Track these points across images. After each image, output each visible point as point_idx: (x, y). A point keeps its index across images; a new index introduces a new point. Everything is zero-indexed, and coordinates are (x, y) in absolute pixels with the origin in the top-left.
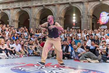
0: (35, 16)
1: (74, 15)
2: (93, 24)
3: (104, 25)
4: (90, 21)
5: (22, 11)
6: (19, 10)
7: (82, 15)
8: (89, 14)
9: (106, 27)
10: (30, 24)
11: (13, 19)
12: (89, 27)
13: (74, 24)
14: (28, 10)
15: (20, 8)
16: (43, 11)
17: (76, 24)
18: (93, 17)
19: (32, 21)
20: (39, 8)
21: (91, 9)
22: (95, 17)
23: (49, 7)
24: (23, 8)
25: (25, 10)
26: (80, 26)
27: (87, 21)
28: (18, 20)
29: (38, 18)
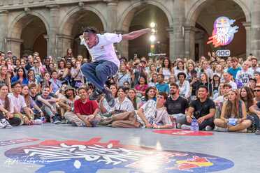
0: (61, 29)
1: (153, 24)
2: (197, 46)
3: (222, 47)
4: (190, 39)
5: (29, 17)
6: (22, 15)
7: (171, 24)
8: (187, 23)
9: (228, 53)
10: (49, 46)
11: (9, 36)
12: (187, 52)
13: (152, 46)
14: (42, 15)
15: (23, 9)
16: (77, 17)
17: (156, 46)
18: (196, 30)
19: (52, 40)
20: (68, 10)
21: (192, 11)
22: (202, 30)
23: (93, 6)
24: (31, 9)
25: (35, 13)
26: (167, 51)
27: (184, 38)
28: (18, 37)
29: (68, 33)
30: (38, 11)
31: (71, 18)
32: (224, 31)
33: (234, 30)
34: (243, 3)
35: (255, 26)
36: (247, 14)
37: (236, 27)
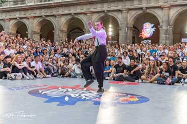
0: (62, 27)
1: (110, 26)
2: (134, 38)
3: (147, 39)
4: (130, 34)
5: (45, 20)
6: (41, 19)
7: (120, 26)
8: (129, 25)
9: (150, 41)
10: (56, 37)
11: (34, 30)
12: (128, 41)
13: (110, 37)
14: (52, 19)
15: (41, 16)
16: (71, 21)
17: (112, 37)
18: (133, 29)
19: (57, 33)
20: (66, 17)
21: (131, 19)
22: (136, 29)
23: (79, 15)
24: (46, 16)
25: (48, 18)
26: (118, 40)
27: (127, 33)
28: (39, 31)
29: (65, 29)
30: (50, 17)
31: (67, 21)
32: (148, 30)
33: (153, 30)
34: (158, 16)
35: (164, 28)
36: (160, 21)
37: (154, 28)
